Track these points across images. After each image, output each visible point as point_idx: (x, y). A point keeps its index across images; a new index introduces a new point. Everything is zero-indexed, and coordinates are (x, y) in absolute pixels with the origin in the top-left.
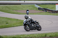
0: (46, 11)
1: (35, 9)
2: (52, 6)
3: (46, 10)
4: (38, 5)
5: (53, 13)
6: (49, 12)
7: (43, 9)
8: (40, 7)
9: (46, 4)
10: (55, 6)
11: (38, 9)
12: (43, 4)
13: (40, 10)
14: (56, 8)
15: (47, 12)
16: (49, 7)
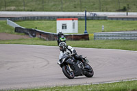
0: (34, 36)
1: (7, 31)
2: (48, 23)
3: (33, 33)
4: (15, 21)
5: (50, 39)
6: (40, 38)
7: (26, 31)
8: (19, 26)
9: (33, 18)
10: (56, 23)
11: (16, 31)
12: (26, 18)
13: (20, 32)
14: (58, 28)
15: (36, 38)
16: (41, 27)
